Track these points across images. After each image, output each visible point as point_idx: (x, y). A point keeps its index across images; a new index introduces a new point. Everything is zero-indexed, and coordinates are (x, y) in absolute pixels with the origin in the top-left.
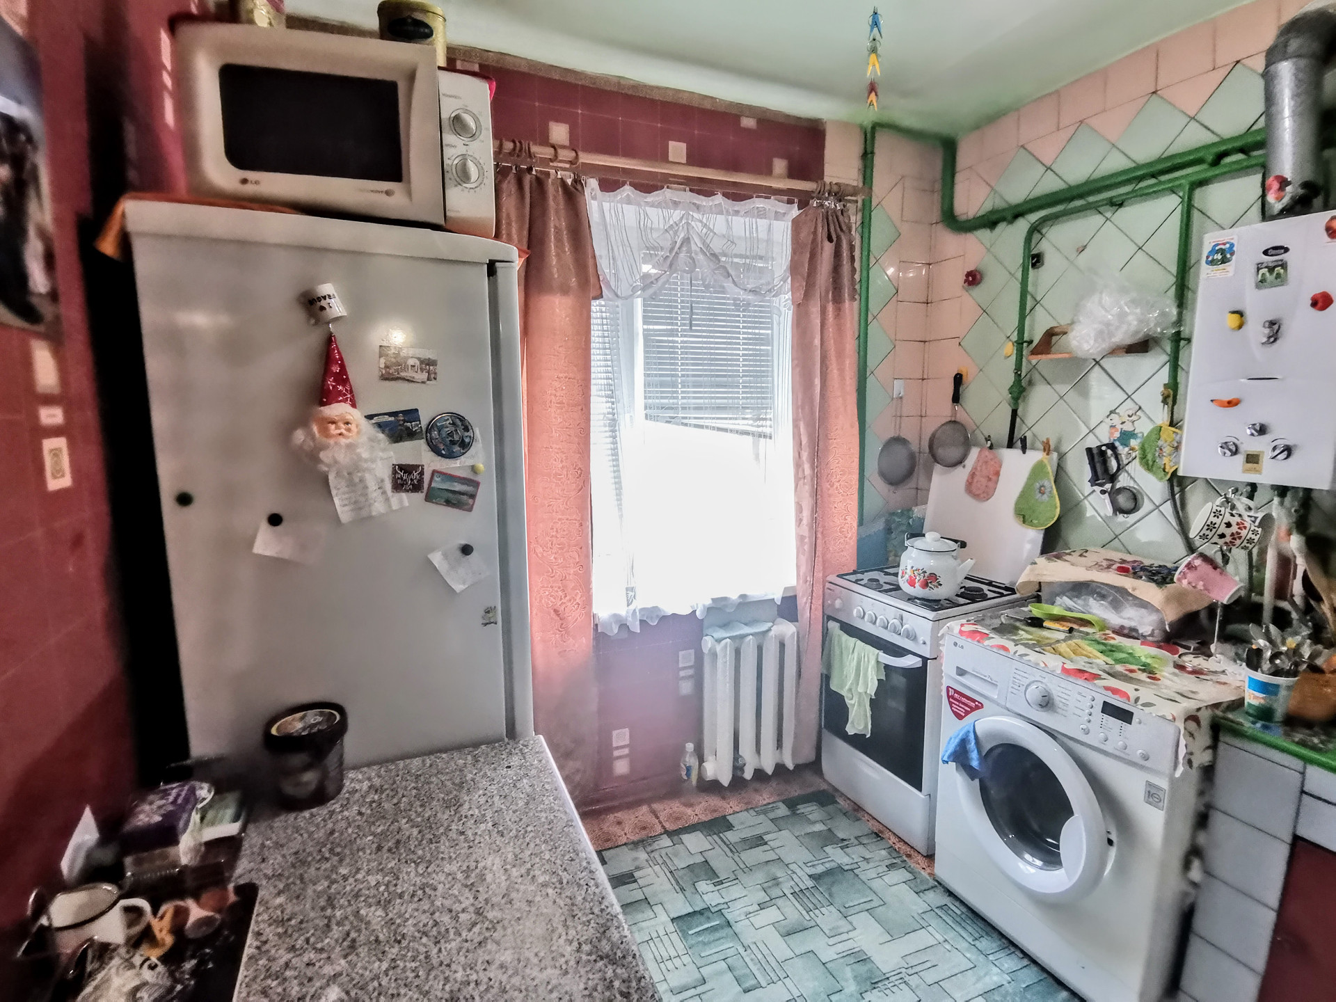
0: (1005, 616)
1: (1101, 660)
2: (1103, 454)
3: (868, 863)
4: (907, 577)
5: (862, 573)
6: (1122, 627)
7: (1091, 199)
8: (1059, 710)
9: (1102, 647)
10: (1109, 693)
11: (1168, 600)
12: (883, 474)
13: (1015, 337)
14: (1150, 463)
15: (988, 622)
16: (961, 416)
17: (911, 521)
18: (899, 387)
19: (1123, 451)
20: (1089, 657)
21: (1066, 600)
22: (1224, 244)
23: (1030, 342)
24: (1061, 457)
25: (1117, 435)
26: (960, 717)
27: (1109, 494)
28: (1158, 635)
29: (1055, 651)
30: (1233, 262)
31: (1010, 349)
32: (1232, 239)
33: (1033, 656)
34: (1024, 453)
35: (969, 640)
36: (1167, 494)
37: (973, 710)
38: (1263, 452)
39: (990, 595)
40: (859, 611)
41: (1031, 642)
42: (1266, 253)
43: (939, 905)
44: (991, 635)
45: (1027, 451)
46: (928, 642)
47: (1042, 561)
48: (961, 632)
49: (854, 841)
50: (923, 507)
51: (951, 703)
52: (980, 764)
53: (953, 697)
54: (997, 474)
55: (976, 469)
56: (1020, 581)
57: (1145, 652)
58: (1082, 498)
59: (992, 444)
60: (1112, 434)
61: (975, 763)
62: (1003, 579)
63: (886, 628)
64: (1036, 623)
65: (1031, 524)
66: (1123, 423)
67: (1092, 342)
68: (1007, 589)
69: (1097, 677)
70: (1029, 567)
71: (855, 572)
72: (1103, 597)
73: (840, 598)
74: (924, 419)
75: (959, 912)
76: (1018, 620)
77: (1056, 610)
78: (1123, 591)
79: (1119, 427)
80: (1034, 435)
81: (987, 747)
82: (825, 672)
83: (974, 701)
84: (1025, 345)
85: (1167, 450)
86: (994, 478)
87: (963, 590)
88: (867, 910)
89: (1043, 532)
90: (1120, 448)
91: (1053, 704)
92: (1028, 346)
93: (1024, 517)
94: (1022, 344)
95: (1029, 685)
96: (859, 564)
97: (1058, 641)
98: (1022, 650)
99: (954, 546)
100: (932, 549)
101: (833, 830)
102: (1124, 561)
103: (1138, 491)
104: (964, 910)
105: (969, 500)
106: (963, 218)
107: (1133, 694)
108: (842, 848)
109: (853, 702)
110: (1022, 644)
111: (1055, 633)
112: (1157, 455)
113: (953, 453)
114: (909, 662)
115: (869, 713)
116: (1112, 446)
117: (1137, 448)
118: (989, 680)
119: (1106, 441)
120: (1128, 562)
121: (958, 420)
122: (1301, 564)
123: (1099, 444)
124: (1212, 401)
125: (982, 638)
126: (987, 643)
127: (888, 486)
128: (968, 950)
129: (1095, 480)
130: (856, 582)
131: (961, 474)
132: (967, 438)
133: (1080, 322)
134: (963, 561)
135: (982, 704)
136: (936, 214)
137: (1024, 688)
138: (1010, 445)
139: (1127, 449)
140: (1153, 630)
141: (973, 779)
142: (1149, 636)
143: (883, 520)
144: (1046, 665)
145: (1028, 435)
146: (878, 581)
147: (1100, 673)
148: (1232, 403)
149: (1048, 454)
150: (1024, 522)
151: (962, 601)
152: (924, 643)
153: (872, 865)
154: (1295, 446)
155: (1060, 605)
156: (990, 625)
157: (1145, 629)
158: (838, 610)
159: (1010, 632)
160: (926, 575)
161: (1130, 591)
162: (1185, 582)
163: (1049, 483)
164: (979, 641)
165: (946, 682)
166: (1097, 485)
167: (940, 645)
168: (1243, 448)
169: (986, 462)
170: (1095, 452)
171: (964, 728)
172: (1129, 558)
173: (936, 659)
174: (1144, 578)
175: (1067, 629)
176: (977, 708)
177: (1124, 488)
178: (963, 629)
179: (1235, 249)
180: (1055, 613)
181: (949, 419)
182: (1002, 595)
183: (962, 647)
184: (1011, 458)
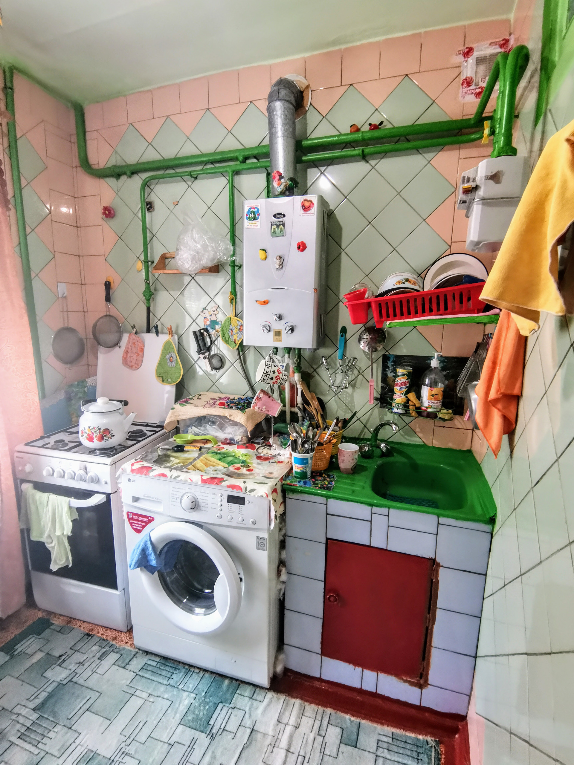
0: (161, 448)
1: (221, 466)
2: (202, 334)
3: (83, 665)
4: (86, 435)
5: (48, 437)
6: (226, 439)
7: (178, 170)
8: (202, 508)
9: (219, 456)
10: (230, 489)
11: (248, 418)
12: (58, 356)
13: (142, 257)
14: (227, 339)
15: (150, 457)
16: (113, 312)
17: (86, 389)
18: (62, 289)
19: (213, 332)
20: (214, 466)
21: (194, 429)
22: (254, 208)
23: (153, 262)
24: (180, 337)
25: (208, 323)
26: (138, 531)
27: (208, 358)
28: (245, 440)
29: (196, 468)
30: (259, 220)
31: (140, 265)
32: (258, 206)
33: (183, 476)
34: (158, 336)
35: (139, 475)
36: (237, 357)
37: (147, 523)
38: (282, 330)
39: (149, 433)
40: (48, 471)
41: (180, 465)
42: (274, 216)
43: (140, 667)
44: (154, 467)
45: (160, 335)
46: (109, 481)
47: (177, 406)
48: (133, 471)
49: (70, 652)
50: (94, 378)
51: (131, 524)
52: (157, 562)
53: (132, 519)
54: (142, 350)
55: (128, 348)
56: (167, 422)
57: (241, 452)
58: (194, 362)
59: (136, 331)
60: (205, 322)
61: (154, 563)
62: (156, 421)
63: (74, 479)
64: (180, 449)
65: (168, 383)
66: (211, 315)
67: (190, 263)
68: (157, 427)
69: (222, 480)
70: (171, 412)
71: (42, 438)
72: (214, 423)
73: (29, 463)
74: (86, 313)
75: (154, 664)
76: (168, 450)
77: (190, 437)
78: (224, 418)
79: (209, 318)
80: (162, 324)
81: (160, 547)
82: (24, 527)
83: (147, 517)
84: (150, 263)
85: (235, 331)
86: (141, 354)
87: (130, 434)
88: (87, 710)
89: (175, 386)
90: (211, 331)
91: (198, 505)
92: (151, 265)
93: (162, 377)
94: (148, 262)
95: (182, 496)
96: (46, 431)
97: (195, 459)
98: (175, 473)
99: (119, 405)
100: (104, 411)
101: (49, 653)
102: (220, 399)
103: (222, 356)
104: (158, 659)
105: (126, 370)
106: (96, 167)
107: (242, 485)
108: (60, 665)
109: (53, 545)
110: (174, 469)
111: (191, 453)
112: (230, 334)
113: (112, 338)
114: (96, 500)
115: (68, 548)
116: (206, 330)
117: (219, 330)
118: (156, 500)
119: (203, 327)
120: (223, 399)
121: (111, 314)
122: (300, 387)
123: (199, 329)
124: (256, 301)
125: (147, 471)
126: (152, 474)
127: (63, 365)
128: (166, 692)
129: (199, 351)
130: (43, 447)
131: (118, 353)
132: (119, 327)
133: (181, 249)
134: (128, 415)
135: (152, 518)
136: (76, 161)
137: (179, 500)
138: (148, 331)
139: (214, 331)
140: (242, 438)
141: (153, 573)
142: (240, 441)
143: (63, 391)
144: (191, 480)
145: (159, 324)
146: (63, 441)
147: (223, 476)
148: (266, 303)
149: (172, 336)
150: (163, 381)
151: (130, 443)
152: (106, 483)
153: (87, 665)
154: (295, 326)
155: (191, 432)
156: (151, 459)
157: (238, 438)
158: (30, 473)
159: (165, 461)
160: (101, 431)
161: (228, 417)
162: (256, 408)
163: (175, 354)
164: (146, 475)
165: (125, 510)
166: (201, 354)
167: (118, 483)
168: (272, 328)
169: (134, 343)
170: (198, 333)
171: (142, 539)
172: (223, 396)
173: (116, 492)
174: (234, 408)
175: (198, 449)
176: (150, 521)
177: (215, 355)
178: (134, 467)
179: (260, 212)
180: (189, 439)
181: (105, 314)
182: (156, 432)
183: (134, 481)
184: (150, 339)
